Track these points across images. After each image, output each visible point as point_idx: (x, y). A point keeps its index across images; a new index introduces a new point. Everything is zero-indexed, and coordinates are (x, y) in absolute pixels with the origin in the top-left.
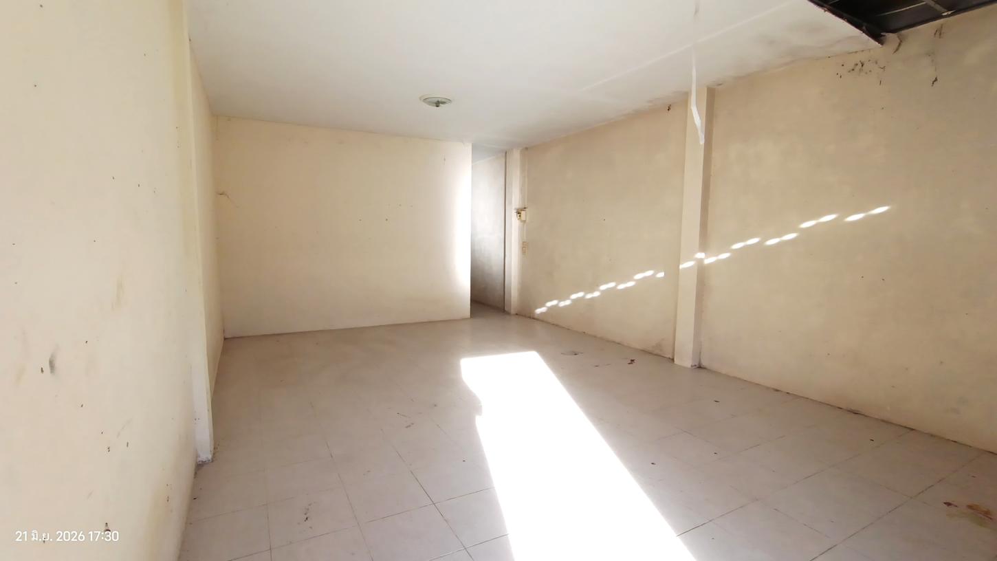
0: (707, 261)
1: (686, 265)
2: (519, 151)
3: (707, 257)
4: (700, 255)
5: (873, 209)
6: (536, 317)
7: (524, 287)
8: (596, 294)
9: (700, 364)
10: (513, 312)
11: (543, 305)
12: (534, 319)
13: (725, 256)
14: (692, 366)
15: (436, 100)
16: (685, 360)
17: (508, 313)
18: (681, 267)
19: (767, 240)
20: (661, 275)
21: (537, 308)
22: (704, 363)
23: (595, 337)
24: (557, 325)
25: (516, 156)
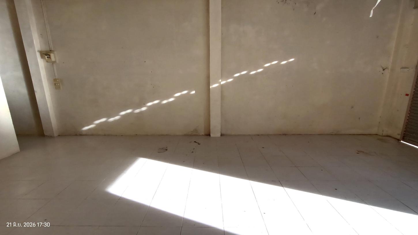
1: (214, 86)
3: (221, 81)
5: (289, 60)
6: (83, 133)
7: (62, 114)
8: (144, 109)
10: (56, 135)
11: (90, 124)
12: (81, 135)
13: (230, 80)
14: (220, 136)
16: (216, 133)
17: (51, 137)
18: (211, 87)
19: (251, 72)
20: (193, 92)
21: (84, 127)
22: (223, 132)
23: (147, 135)
24: (109, 135)
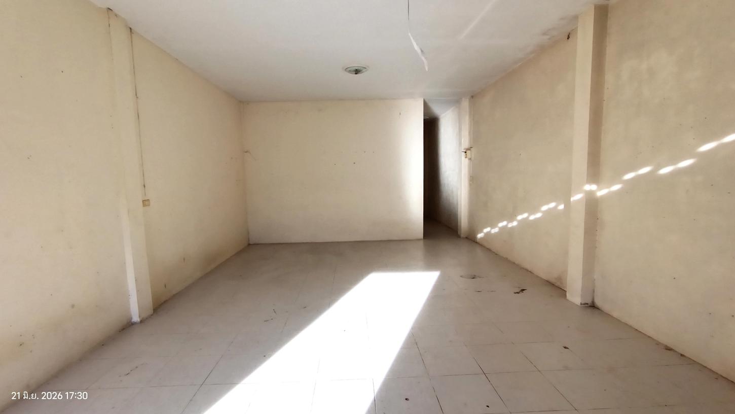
0: (601, 193)
1: (577, 197)
2: (468, 100)
3: (599, 189)
4: (589, 187)
6: (478, 241)
7: (472, 215)
8: (515, 223)
9: (593, 302)
10: (462, 236)
11: (481, 232)
12: (476, 242)
14: (581, 304)
15: (355, 68)
16: (575, 296)
17: (459, 237)
18: (572, 199)
19: (659, 169)
20: (561, 207)
21: (478, 234)
22: (598, 302)
23: (514, 263)
24: (490, 250)
25: (466, 103)
